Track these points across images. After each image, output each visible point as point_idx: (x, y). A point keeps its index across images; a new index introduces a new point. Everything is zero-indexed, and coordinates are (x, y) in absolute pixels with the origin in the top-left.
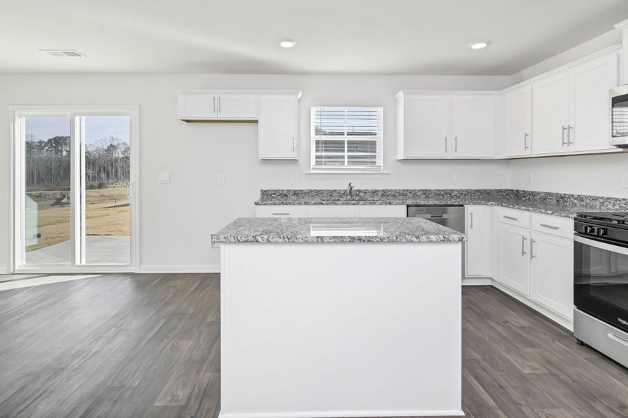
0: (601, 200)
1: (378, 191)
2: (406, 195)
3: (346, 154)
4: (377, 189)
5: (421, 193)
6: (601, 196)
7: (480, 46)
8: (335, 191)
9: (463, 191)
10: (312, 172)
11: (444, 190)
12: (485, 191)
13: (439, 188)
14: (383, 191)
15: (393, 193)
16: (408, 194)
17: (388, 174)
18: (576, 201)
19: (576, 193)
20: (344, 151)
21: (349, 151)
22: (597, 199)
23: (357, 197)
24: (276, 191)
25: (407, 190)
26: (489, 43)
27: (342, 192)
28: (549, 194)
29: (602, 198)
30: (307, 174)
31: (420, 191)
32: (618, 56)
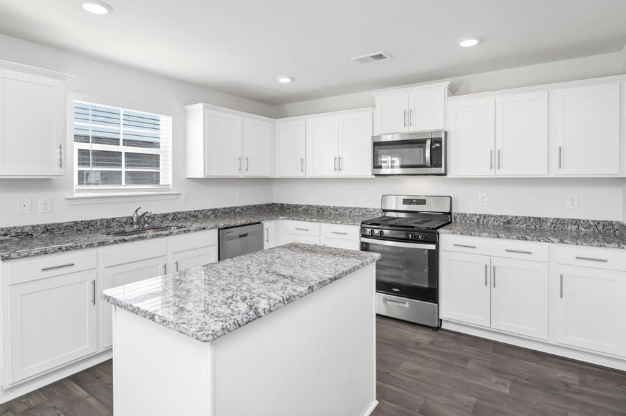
0: (350, 210)
1: (168, 215)
2: (197, 216)
3: (123, 169)
4: (166, 212)
5: (210, 212)
6: (350, 206)
7: (285, 80)
8: (114, 219)
9: (244, 207)
10: (77, 195)
11: (229, 208)
12: (259, 205)
13: (226, 207)
14: (174, 214)
15: (184, 215)
16: (199, 214)
17: (178, 194)
18: (332, 211)
19: (332, 205)
20: (121, 165)
21: (127, 166)
22: (347, 208)
23: (146, 225)
24: (9, 229)
25: (198, 211)
26: (292, 79)
27: (124, 220)
28: (310, 206)
29: (351, 208)
30: (68, 199)
31: (210, 210)
32: (373, 114)
